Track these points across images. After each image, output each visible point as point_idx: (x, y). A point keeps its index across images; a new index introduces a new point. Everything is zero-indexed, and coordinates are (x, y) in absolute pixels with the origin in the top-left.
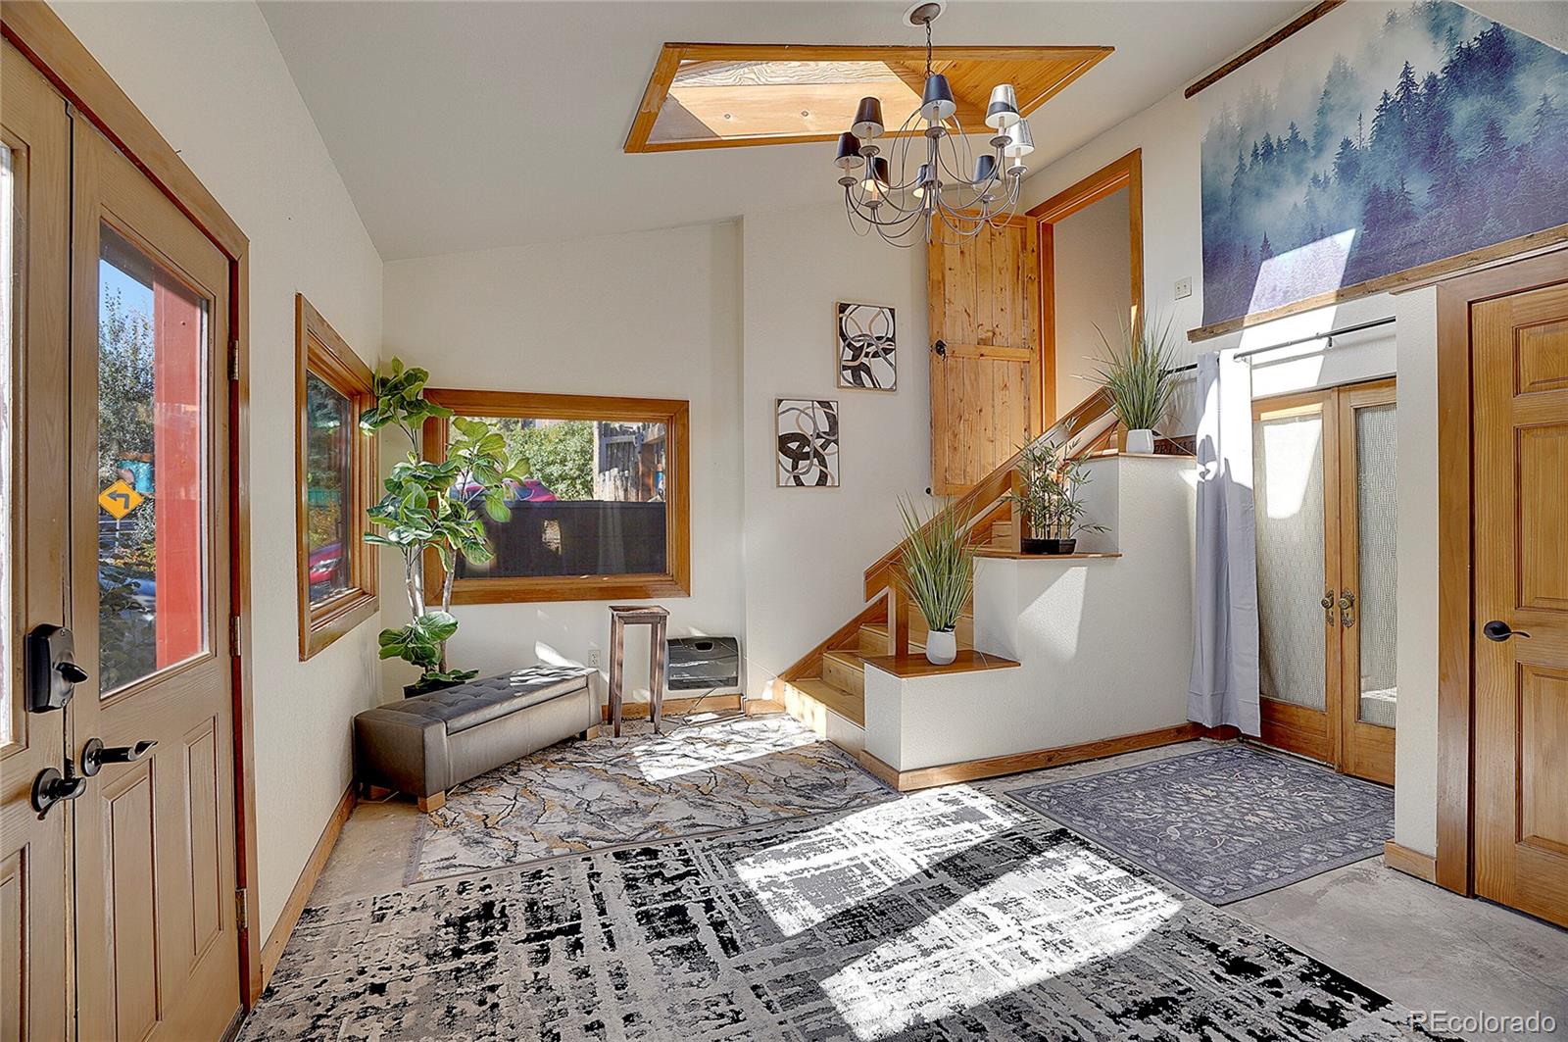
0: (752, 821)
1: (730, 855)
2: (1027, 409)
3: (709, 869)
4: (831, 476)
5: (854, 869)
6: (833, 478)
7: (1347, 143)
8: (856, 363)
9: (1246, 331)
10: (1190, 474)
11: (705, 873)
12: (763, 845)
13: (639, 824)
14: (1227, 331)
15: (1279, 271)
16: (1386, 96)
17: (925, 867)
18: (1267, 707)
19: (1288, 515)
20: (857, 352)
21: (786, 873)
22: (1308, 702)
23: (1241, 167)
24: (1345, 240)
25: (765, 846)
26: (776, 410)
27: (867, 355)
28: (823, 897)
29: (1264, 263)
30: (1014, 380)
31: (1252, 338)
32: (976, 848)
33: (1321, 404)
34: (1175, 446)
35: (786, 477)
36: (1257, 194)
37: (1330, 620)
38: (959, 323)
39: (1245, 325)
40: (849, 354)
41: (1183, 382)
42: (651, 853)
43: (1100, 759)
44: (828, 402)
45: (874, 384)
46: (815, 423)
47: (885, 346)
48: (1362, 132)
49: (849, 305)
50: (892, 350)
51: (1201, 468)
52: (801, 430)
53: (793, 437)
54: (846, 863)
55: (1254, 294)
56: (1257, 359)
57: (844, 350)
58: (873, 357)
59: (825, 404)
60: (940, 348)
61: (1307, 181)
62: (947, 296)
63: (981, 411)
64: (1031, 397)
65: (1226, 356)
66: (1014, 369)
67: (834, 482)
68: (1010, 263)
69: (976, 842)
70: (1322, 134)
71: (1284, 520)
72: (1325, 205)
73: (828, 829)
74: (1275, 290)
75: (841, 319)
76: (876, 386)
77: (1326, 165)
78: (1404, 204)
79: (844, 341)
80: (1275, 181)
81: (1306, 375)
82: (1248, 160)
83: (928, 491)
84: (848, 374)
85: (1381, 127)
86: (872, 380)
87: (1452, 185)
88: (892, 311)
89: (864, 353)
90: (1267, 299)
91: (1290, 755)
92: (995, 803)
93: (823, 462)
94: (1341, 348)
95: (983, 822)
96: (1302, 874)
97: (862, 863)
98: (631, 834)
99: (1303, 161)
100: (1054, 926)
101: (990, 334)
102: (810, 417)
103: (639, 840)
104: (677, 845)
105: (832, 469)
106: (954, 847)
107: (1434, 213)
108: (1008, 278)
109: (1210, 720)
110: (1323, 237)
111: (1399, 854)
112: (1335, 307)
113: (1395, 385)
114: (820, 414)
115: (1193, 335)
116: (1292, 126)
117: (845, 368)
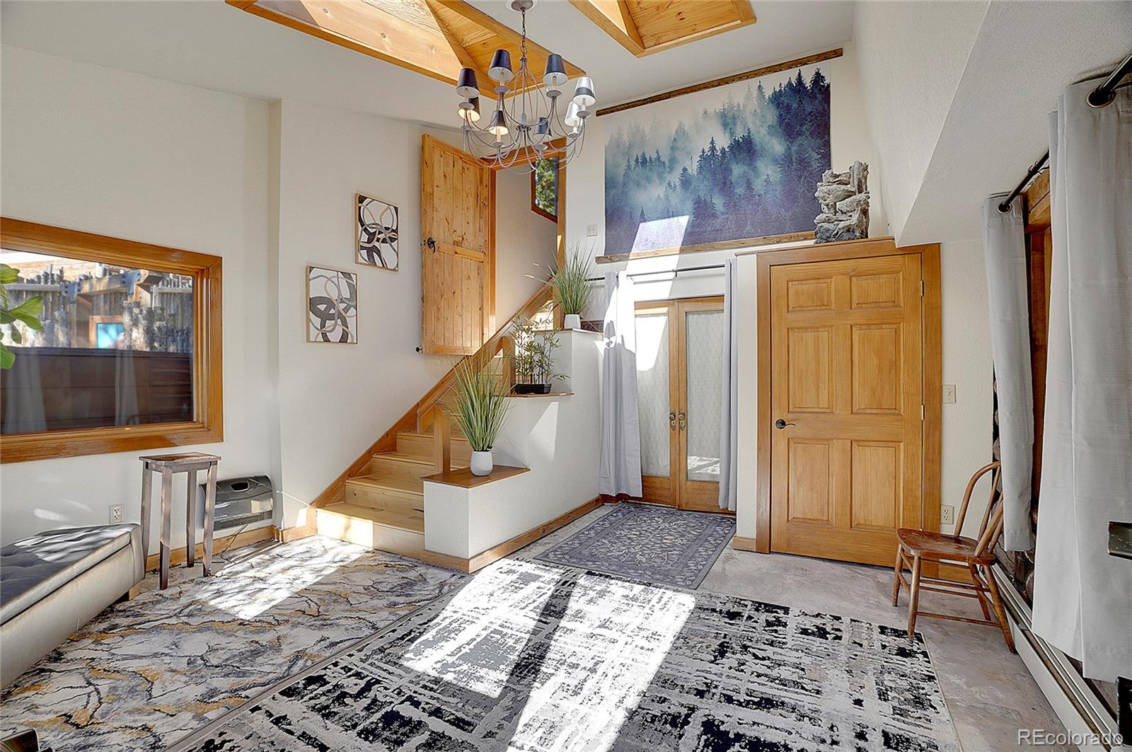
0: (380, 625)
1: (389, 657)
2: (481, 294)
3: (385, 674)
4: (351, 334)
5: (492, 635)
6: (352, 336)
7: (685, 170)
8: (370, 245)
9: (630, 262)
10: (601, 344)
11: (383, 678)
12: (408, 641)
13: (280, 659)
14: (620, 260)
15: (650, 230)
16: (703, 152)
17: (537, 618)
18: (645, 479)
19: (647, 369)
20: (371, 237)
21: (448, 655)
22: (659, 474)
23: (629, 166)
24: (684, 221)
25: (412, 640)
26: (307, 276)
27: (378, 240)
28: (492, 662)
29: (641, 224)
30: (474, 274)
31: (633, 266)
32: (553, 596)
33: (667, 308)
34: (591, 326)
35: (314, 333)
36: (638, 185)
37: (673, 428)
38: (442, 227)
39: (630, 258)
40: (365, 237)
41: (597, 287)
42: (320, 680)
43: (565, 526)
44: (349, 274)
45: (383, 264)
46: (339, 290)
47: (391, 235)
48: (693, 168)
49: (366, 198)
50: (397, 239)
51: (606, 340)
52: (329, 295)
53: (321, 300)
54: (484, 634)
55: (636, 241)
56: (636, 279)
57: (362, 233)
58: (382, 242)
59: (347, 275)
60: (431, 243)
61: (665, 184)
62: (435, 206)
63: (454, 293)
64: (484, 287)
65: (622, 275)
66: (473, 266)
67: (353, 340)
68: (473, 190)
69: (550, 593)
70: (673, 160)
71: (646, 371)
72: (674, 200)
73: (444, 614)
74: (647, 240)
75: (360, 208)
76: (384, 266)
77: (675, 178)
78: (712, 209)
79: (362, 226)
80: (648, 179)
81: (663, 291)
82: (633, 163)
83: (418, 350)
84: (364, 252)
85: (701, 167)
86: (382, 261)
87: (732, 204)
88: (396, 209)
89: (376, 239)
90: (643, 245)
91: (651, 505)
92: (535, 565)
93: (345, 323)
94: (682, 278)
95: (541, 579)
96: (710, 562)
97: (495, 629)
98: (281, 671)
99: (663, 172)
100: (640, 627)
101: (461, 239)
102: (336, 285)
103: (293, 673)
104: (336, 664)
105: (352, 329)
106: (541, 599)
107: (725, 217)
108: (471, 200)
109: (614, 492)
110: (673, 216)
111: (740, 541)
112: (678, 256)
113: (723, 302)
114: (343, 282)
115: (599, 260)
116: (657, 152)
117: (362, 248)
